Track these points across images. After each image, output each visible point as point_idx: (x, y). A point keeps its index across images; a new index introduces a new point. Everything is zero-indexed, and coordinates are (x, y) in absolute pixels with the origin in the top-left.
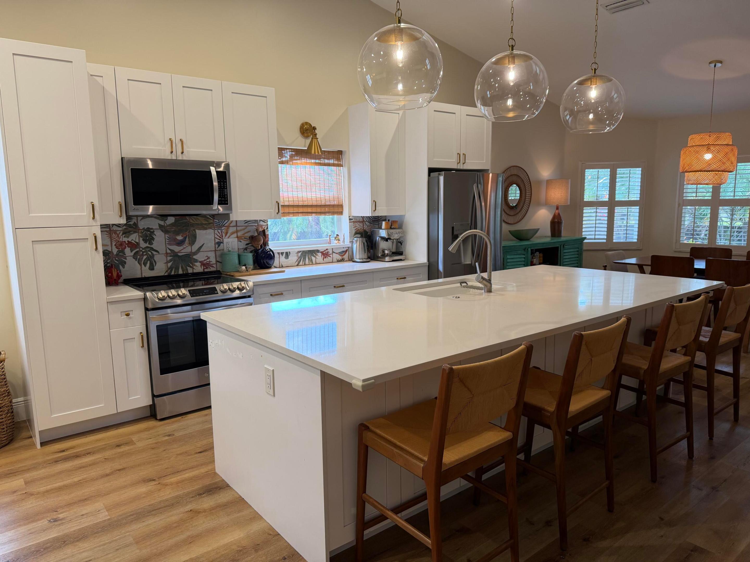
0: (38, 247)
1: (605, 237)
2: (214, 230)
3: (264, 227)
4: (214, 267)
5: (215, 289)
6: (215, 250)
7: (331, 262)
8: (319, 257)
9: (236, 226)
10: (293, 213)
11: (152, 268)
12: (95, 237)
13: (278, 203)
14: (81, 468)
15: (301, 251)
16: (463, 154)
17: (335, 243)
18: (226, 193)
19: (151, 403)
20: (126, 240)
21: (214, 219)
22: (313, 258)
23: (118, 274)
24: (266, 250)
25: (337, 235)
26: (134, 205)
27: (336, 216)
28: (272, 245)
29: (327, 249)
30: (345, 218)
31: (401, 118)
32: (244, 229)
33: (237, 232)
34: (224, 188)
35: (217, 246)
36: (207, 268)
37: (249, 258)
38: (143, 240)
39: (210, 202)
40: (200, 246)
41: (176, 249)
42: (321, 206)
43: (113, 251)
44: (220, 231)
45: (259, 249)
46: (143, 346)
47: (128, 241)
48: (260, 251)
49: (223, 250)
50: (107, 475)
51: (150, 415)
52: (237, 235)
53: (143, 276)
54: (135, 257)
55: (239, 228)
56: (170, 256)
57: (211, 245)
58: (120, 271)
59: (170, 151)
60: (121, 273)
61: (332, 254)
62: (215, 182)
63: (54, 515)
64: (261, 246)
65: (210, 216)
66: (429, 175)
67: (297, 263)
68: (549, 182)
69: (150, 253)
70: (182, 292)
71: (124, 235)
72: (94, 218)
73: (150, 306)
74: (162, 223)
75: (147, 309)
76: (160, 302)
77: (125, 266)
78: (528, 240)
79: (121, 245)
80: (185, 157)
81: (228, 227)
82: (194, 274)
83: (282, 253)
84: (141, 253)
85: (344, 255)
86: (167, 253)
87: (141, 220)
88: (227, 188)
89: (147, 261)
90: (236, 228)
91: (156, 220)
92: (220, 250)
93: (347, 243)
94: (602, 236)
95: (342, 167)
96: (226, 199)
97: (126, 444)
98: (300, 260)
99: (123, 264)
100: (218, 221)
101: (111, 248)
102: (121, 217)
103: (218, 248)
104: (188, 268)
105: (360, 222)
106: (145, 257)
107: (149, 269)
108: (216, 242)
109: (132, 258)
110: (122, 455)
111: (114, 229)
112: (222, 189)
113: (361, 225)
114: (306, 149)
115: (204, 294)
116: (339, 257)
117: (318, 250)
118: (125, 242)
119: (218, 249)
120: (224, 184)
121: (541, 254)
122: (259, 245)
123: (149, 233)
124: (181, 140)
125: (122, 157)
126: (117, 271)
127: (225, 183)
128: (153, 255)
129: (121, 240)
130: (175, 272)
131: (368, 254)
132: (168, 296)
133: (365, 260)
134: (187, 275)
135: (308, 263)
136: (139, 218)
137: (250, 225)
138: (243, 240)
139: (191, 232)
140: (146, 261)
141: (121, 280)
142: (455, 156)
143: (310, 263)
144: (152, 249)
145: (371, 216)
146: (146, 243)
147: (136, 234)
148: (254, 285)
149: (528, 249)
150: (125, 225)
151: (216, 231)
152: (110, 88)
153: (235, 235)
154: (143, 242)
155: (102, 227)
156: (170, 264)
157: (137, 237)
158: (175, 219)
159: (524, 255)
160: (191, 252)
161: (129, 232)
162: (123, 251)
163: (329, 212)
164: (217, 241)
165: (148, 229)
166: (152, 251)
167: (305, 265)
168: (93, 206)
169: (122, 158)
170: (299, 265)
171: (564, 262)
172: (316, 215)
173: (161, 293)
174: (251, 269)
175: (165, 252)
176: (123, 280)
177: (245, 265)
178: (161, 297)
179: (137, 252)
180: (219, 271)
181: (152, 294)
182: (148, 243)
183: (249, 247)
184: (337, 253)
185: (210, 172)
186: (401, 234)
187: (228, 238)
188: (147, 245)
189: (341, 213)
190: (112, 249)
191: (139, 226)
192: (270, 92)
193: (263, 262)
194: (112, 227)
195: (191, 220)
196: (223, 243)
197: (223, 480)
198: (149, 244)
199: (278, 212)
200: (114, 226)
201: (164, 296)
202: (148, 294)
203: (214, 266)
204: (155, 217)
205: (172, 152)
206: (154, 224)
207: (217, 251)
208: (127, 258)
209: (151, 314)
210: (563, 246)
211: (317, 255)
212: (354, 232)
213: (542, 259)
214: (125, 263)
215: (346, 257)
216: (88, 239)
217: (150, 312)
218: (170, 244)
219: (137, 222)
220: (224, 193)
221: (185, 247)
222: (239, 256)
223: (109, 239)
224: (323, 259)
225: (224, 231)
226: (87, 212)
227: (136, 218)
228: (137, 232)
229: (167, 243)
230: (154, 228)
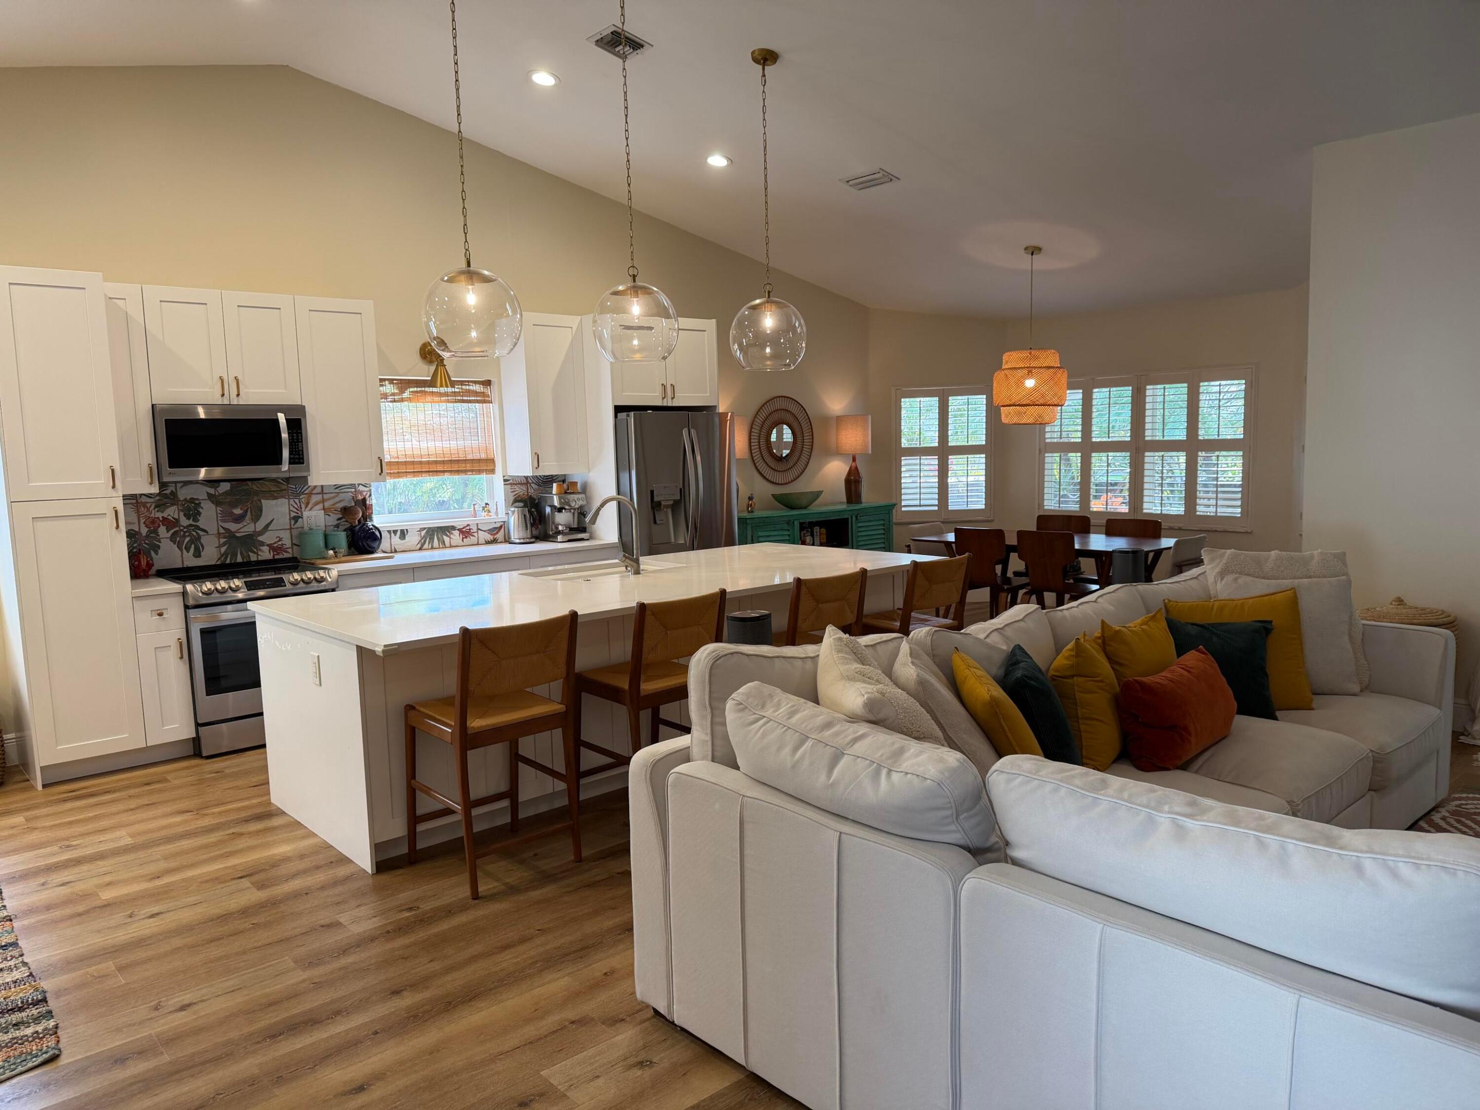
0: (40, 525)
1: (936, 502)
2: (289, 499)
3: (364, 494)
4: (288, 552)
5: (282, 580)
6: (291, 529)
7: (476, 543)
8: (456, 537)
9: (322, 493)
10: (414, 472)
11: (197, 554)
12: (116, 512)
13: (381, 460)
14: (97, 805)
15: (425, 528)
16: (672, 385)
17: (482, 516)
18: (300, 448)
19: (194, 735)
20: (160, 515)
21: (289, 483)
22: (446, 539)
23: (148, 562)
24: (367, 526)
25: (487, 504)
26: (170, 468)
27: (484, 476)
28: (379, 520)
29: (468, 525)
30: (497, 479)
31: (575, 333)
32: (333, 498)
33: (323, 501)
34: (298, 442)
35: (293, 522)
36: (278, 554)
37: (341, 539)
38: (184, 515)
39: (279, 461)
40: (268, 522)
41: (233, 527)
42: (458, 461)
43: (142, 531)
44: (297, 501)
45: (357, 526)
46: (182, 657)
47: (163, 517)
48: (357, 528)
49: (303, 528)
50: (132, 810)
51: (193, 754)
52: (324, 506)
53: (185, 566)
54: (173, 539)
55: (326, 496)
56: (224, 538)
57: (285, 521)
58: (152, 559)
59: (221, 393)
60: (152, 561)
61: (477, 532)
62: (285, 433)
63: (67, 843)
64: (358, 521)
65: (282, 480)
66: (616, 417)
67: (419, 546)
68: (839, 419)
69: (194, 533)
70: (234, 584)
71: (156, 509)
72: (114, 487)
73: (191, 602)
74: (212, 491)
75: (187, 607)
76: (205, 596)
77: (159, 551)
78: (805, 508)
79: (153, 522)
80: (242, 401)
81: (310, 494)
82: (259, 562)
83: (395, 532)
84: (182, 533)
85: (497, 533)
86: (219, 533)
87: (181, 487)
88: (302, 442)
89: (191, 544)
90: (321, 495)
91: (204, 487)
92: (297, 528)
93: (502, 517)
94: (930, 501)
95: (491, 404)
96: (301, 456)
97: (159, 782)
98: (425, 541)
99: (156, 548)
100: (294, 487)
101: (138, 527)
102: (151, 484)
103: (294, 525)
104: (251, 554)
105: (521, 484)
106: (187, 539)
107: (194, 555)
108: (292, 516)
109: (169, 540)
110: (151, 792)
111: (143, 501)
112: (295, 443)
113: (524, 488)
114: (429, 378)
115: (266, 586)
116: (489, 537)
117: (453, 526)
118: (158, 518)
119: (295, 527)
120: (297, 436)
121: (823, 529)
122: (355, 519)
123: (193, 505)
124: (235, 377)
125: (153, 403)
126: (147, 558)
127: (300, 435)
128: (199, 537)
129: (152, 515)
130: (231, 560)
131: (533, 532)
132: (216, 589)
133: (528, 540)
134: (249, 563)
135: (437, 546)
136: (179, 485)
137: (343, 491)
138: (333, 513)
139: (254, 503)
140: (189, 544)
141: (153, 571)
142: (659, 389)
143: (441, 546)
144: (198, 528)
145: (531, 475)
146: (189, 520)
147: (175, 507)
148: (339, 576)
149: (793, 523)
150: (159, 494)
151: (292, 502)
152: (135, 312)
153: (321, 506)
154: (184, 518)
155: (125, 498)
156: (223, 549)
157: (177, 512)
158: (231, 484)
159: (788, 530)
160: (255, 531)
161: (163, 505)
162: (155, 531)
163: (472, 471)
164: (293, 514)
165: (192, 500)
166: (198, 531)
167: (432, 548)
168: (113, 471)
169: (153, 406)
170: (424, 548)
171: (859, 541)
172: (451, 475)
173: (206, 585)
174: (342, 555)
175: (216, 532)
176: (155, 570)
177: (333, 549)
178: (206, 590)
179: (176, 532)
180: (296, 557)
181: (194, 586)
182: (191, 520)
183: (342, 523)
184: (485, 531)
185: (276, 421)
186: (581, 501)
187: (310, 510)
188: (191, 522)
189: (492, 471)
190: (139, 529)
191: (179, 496)
192: (367, 307)
193: (362, 544)
194: (140, 497)
195: (255, 487)
196: (302, 518)
197: (279, 808)
198: (193, 520)
199: (380, 472)
200: (143, 496)
201: (209, 589)
202: (189, 587)
203: (290, 550)
204: (201, 484)
205: (223, 395)
206: (201, 493)
207: (293, 530)
208: (162, 540)
209: (193, 613)
210: (856, 517)
211: (452, 534)
212: (512, 499)
213: (825, 536)
214: (159, 547)
215: (500, 536)
216: (106, 514)
217: (190, 611)
218: (224, 521)
219: (176, 489)
220: (298, 448)
221: (245, 524)
222: (326, 536)
223: (136, 514)
224: (463, 540)
225: (303, 500)
226: (106, 479)
227: (174, 485)
228: (175, 505)
229: (219, 518)
230: (200, 498)
